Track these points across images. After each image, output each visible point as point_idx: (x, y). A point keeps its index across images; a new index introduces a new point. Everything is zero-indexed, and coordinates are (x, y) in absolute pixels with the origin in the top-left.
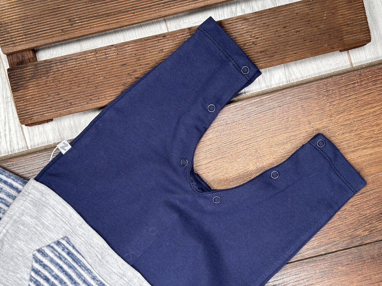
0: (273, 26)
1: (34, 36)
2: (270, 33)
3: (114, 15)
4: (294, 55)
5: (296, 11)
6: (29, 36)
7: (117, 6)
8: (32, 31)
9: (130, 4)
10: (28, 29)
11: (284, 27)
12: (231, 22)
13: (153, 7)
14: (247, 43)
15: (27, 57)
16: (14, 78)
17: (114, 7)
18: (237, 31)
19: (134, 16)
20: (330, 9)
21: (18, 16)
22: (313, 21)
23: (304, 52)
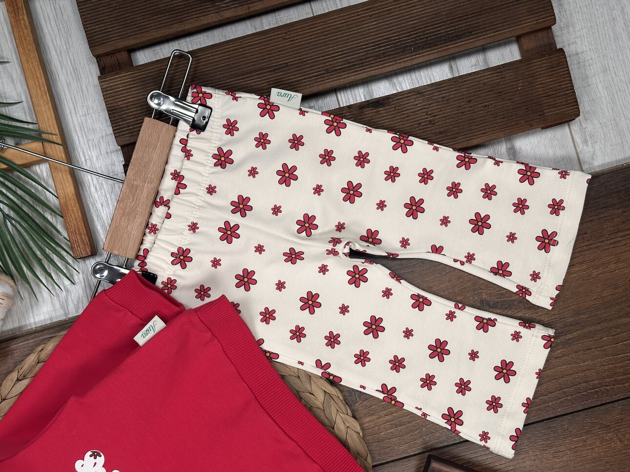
0: (454, 101)
2: (451, 110)
4: (482, 135)
5: (484, 81)
9: (274, 79)
11: (469, 101)
12: (402, 97)
13: (303, 81)
14: (422, 123)
18: (410, 108)
20: (526, 77)
21: (136, 98)
22: (504, 92)
23: (494, 132)
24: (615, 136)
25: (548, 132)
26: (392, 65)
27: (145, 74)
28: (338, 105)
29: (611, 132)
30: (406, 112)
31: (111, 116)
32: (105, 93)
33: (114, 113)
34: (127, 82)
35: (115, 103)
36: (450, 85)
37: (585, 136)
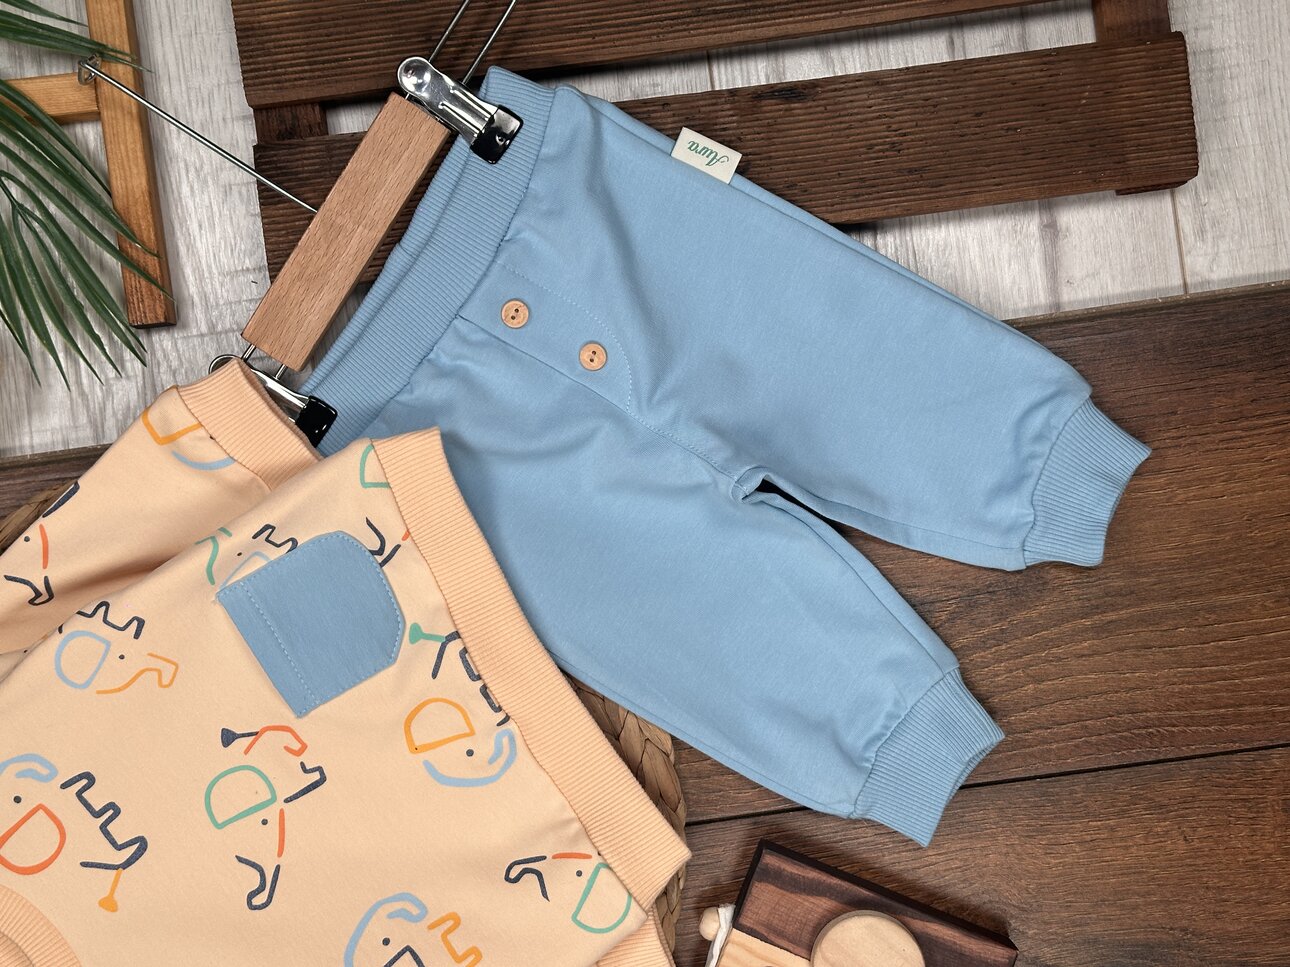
0: (952, 109)
1: (333, 68)
2: (940, 126)
3: (542, 35)
4: (994, 188)
5: (1014, 77)
6: (321, 66)
7: (550, 13)
8: (329, 55)
9: (587, 12)
10: (318, 49)
11: (978, 115)
12: (842, 86)
13: (646, 25)
14: (877, 145)
15: (305, 121)
18: (856, 111)
20: (1100, 80)
22: (1053, 105)
23: (1020, 183)
24: (1262, 230)
25: (1129, 203)
26: (833, 17)
28: (710, 85)
29: (1256, 220)
30: (847, 118)
31: (241, 41)
33: (248, 36)
35: (254, 15)
36: (943, 76)
37: (1202, 220)
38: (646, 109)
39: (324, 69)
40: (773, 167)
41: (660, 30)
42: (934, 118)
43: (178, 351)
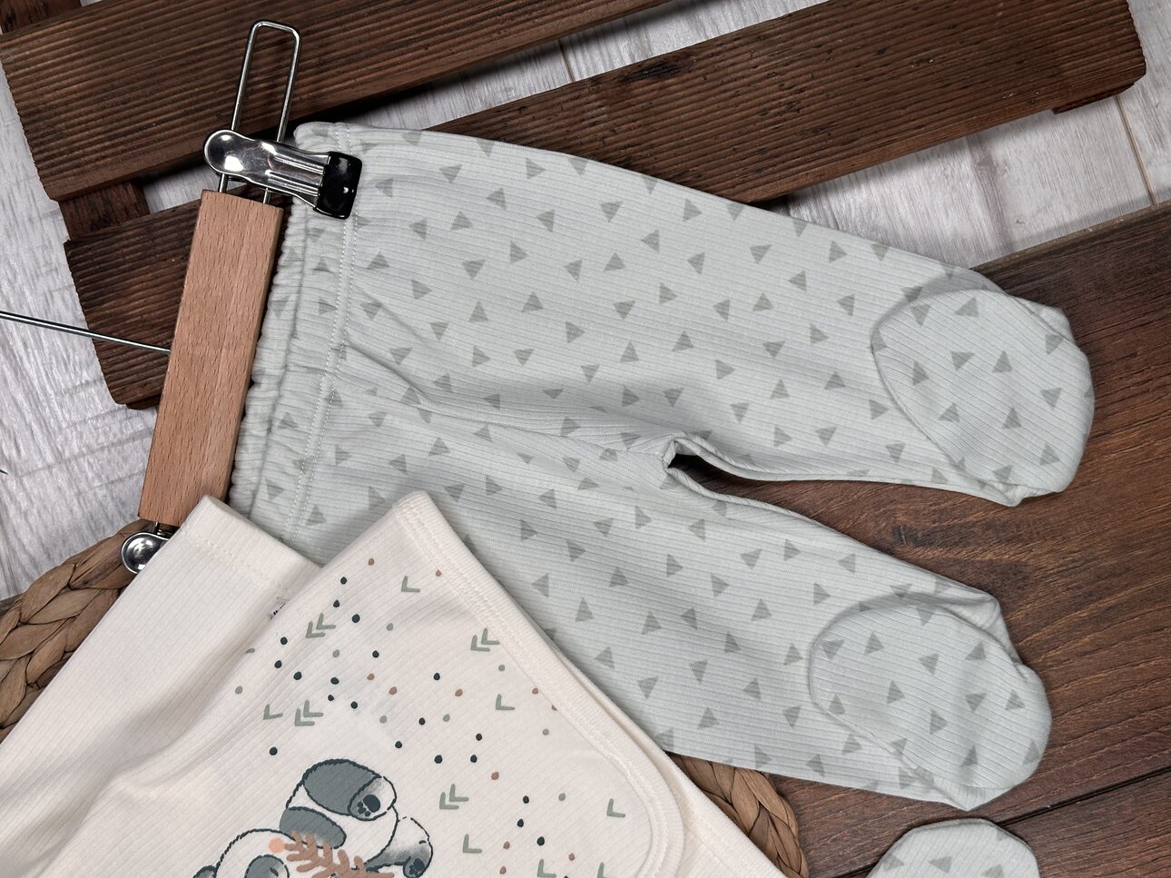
0: (846, 52)
1: (137, 139)
2: (839, 74)
3: (366, 57)
4: (915, 131)
6: (123, 138)
7: (373, 29)
8: (130, 124)
9: (414, 20)
10: (117, 120)
12: (719, 49)
13: (482, 23)
14: (771, 108)
15: (119, 204)
16: (86, 267)
17: (367, 34)
18: (740, 74)
19: (427, 55)
21: (85, 83)
22: (964, 25)
23: (945, 121)
25: (1070, 121)
27: (106, 24)
28: (568, 77)
30: (732, 85)
31: (27, 128)
32: (12, 75)
33: (35, 121)
34: (63, 45)
35: (36, 96)
36: (833, 16)
37: (1158, 125)
38: (501, 118)
39: (128, 141)
40: (657, 156)
41: (500, 26)
42: (831, 66)
43: (25, 489)
